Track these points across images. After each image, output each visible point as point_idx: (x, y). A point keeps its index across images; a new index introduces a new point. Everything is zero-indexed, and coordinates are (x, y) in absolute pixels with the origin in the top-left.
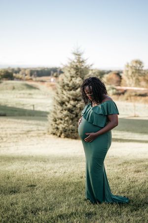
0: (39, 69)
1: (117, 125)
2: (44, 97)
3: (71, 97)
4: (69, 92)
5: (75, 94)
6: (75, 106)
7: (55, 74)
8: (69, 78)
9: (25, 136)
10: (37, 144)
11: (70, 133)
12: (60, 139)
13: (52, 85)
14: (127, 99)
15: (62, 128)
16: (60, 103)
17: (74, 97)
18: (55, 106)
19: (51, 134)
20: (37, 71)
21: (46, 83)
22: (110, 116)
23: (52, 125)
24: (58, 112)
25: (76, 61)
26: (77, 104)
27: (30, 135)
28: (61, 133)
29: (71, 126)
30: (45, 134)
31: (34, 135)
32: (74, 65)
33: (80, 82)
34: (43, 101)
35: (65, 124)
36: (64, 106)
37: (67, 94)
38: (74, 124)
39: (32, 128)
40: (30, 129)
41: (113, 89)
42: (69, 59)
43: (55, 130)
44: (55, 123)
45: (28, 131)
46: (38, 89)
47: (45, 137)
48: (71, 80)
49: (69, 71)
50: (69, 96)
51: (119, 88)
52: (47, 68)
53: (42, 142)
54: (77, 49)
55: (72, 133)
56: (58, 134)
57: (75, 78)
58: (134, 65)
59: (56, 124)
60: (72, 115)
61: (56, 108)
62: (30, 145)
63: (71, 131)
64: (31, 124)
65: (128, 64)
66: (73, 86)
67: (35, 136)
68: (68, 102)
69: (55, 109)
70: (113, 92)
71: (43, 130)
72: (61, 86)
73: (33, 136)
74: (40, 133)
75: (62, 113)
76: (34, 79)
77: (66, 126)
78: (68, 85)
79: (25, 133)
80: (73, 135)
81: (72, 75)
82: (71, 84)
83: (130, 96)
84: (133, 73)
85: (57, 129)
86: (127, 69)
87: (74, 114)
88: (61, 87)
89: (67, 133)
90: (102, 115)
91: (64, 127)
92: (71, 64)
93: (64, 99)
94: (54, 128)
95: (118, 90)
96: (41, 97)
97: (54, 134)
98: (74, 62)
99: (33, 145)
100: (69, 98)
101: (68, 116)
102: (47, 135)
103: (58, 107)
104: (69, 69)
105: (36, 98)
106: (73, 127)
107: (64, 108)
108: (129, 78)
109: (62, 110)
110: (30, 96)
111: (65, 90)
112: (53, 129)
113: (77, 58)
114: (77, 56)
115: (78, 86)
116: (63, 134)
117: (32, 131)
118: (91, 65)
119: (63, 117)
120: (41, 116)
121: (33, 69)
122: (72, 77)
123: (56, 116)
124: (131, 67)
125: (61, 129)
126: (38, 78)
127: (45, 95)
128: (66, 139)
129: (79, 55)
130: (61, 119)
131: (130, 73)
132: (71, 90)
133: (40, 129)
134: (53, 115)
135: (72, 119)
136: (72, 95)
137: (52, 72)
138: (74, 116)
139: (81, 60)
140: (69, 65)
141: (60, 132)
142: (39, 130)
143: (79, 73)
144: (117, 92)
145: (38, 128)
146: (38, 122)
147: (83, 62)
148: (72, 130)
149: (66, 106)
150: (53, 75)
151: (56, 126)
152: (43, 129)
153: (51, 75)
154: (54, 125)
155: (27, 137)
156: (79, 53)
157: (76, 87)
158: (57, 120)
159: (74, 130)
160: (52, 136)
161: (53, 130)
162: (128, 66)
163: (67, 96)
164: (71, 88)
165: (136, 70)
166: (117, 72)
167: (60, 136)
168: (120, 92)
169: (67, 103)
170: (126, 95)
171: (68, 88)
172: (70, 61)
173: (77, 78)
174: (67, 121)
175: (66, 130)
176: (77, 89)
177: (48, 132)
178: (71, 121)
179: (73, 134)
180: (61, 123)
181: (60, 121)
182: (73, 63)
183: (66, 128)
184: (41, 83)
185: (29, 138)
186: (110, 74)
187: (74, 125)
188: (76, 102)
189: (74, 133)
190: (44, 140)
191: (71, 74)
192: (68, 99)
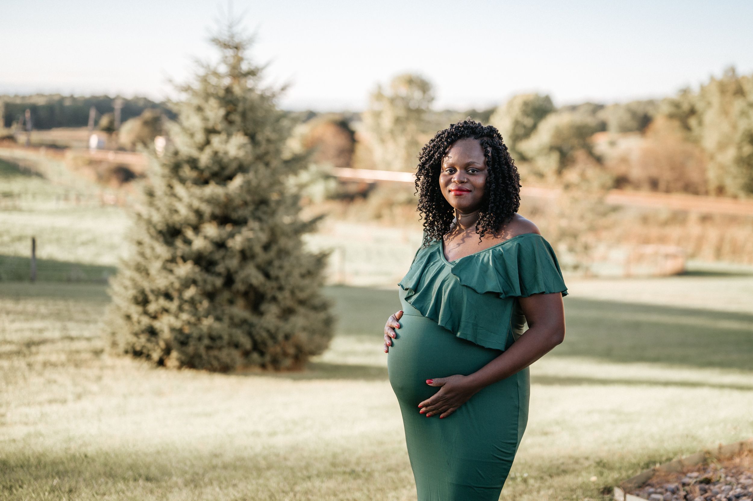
0: (41, 102)
1: (560, 341)
2: (62, 205)
3: (207, 209)
4: (197, 191)
5: (223, 198)
6: (220, 245)
7: (105, 121)
8: (200, 137)
9: (20, 363)
10: (79, 397)
11: (202, 350)
12: (161, 372)
13: (92, 163)
14: (378, 217)
15: (173, 329)
16: (160, 232)
17: (218, 211)
18: (140, 243)
19: (126, 352)
20: (34, 109)
21: (69, 155)
22: (530, 303)
23: (128, 317)
24: (155, 267)
25: (223, 69)
26: (232, 235)
27: (40, 358)
28: (167, 351)
29: (208, 322)
30: (98, 353)
31: (54, 358)
32: (216, 87)
33: (241, 154)
34: (62, 222)
35: (185, 316)
36: (179, 243)
37: (192, 195)
38: (219, 312)
39: (41, 331)
40: (36, 337)
41: (327, 177)
42: (198, 62)
43: (143, 339)
44: (140, 309)
45: (30, 344)
46: (39, 175)
47: (102, 368)
48: (208, 142)
49: (199, 109)
50: (196, 204)
51: (346, 173)
52: (72, 97)
53: (95, 388)
54: (230, 27)
55: (209, 348)
56: (156, 356)
57: (223, 136)
58: (403, 91)
59: (146, 313)
60: (210, 278)
61: (148, 252)
62: (51, 402)
63: (206, 342)
64: (34, 316)
65: (380, 87)
66: (216, 168)
67: (63, 365)
68: (196, 229)
69: (142, 254)
70: (327, 190)
71: (88, 339)
72: (164, 165)
73: (54, 365)
74: (78, 352)
75: (171, 271)
76: (22, 138)
77: (189, 323)
78: (193, 163)
79: (18, 353)
80: (217, 358)
81: (210, 125)
82: (204, 159)
83: (390, 204)
84: (398, 120)
85: (152, 332)
86: (377, 106)
87: (219, 275)
88: (166, 171)
89: (190, 349)
90: (497, 295)
91: (178, 324)
92: (204, 80)
93: (176, 218)
94: (137, 328)
95: (343, 182)
96: (52, 205)
97: (137, 354)
98: (215, 74)
99: (64, 402)
100: (199, 214)
101: (194, 282)
102: (107, 359)
103: (153, 249)
104: (196, 101)
105: (31, 211)
106: (217, 325)
107: (179, 253)
108: (382, 141)
109: (173, 260)
110: (9, 202)
111: (183, 181)
112: (136, 335)
113: (232, 61)
114: (230, 53)
115: (234, 166)
116: (174, 354)
117: (43, 342)
118: (283, 89)
119: (177, 285)
120: (60, 280)
121: (18, 101)
122: (210, 132)
123: (146, 285)
124: (392, 101)
125: (166, 334)
126: (37, 136)
127: (66, 198)
128: (188, 373)
129: (237, 48)
130: (168, 296)
131: (387, 122)
132: (206, 182)
133: (73, 333)
134: (133, 280)
135: (211, 296)
136: (209, 201)
137: (93, 113)
138: (219, 282)
139: (244, 67)
140: (197, 86)
141: (162, 344)
142: (71, 339)
143: (236, 118)
144: (341, 190)
145: (65, 328)
146: (61, 305)
147: (252, 73)
148: (212, 338)
149: (188, 242)
150: (96, 123)
151: (146, 321)
152: (87, 334)
153: (91, 122)
154: (135, 317)
155: (30, 365)
156: (237, 40)
157: (227, 172)
158: (151, 297)
159: (220, 337)
160: (128, 361)
161: (133, 339)
162: (379, 96)
163: (190, 206)
164: (206, 174)
165: (409, 110)
166: (338, 118)
167: (161, 363)
168: (352, 188)
169: (189, 233)
170: (375, 200)
171: (194, 174)
172: (202, 72)
173: (229, 135)
174: (192, 302)
175: (188, 337)
176: (230, 178)
177: (114, 344)
178: (206, 304)
179: (215, 353)
180: (166, 311)
181: (163, 302)
182: (213, 80)
183: (187, 330)
184: (51, 152)
185: (40, 374)
186: (313, 122)
187: (218, 319)
188: (229, 228)
189: (220, 348)
190: (99, 378)
191: (205, 119)
192: (192, 218)
